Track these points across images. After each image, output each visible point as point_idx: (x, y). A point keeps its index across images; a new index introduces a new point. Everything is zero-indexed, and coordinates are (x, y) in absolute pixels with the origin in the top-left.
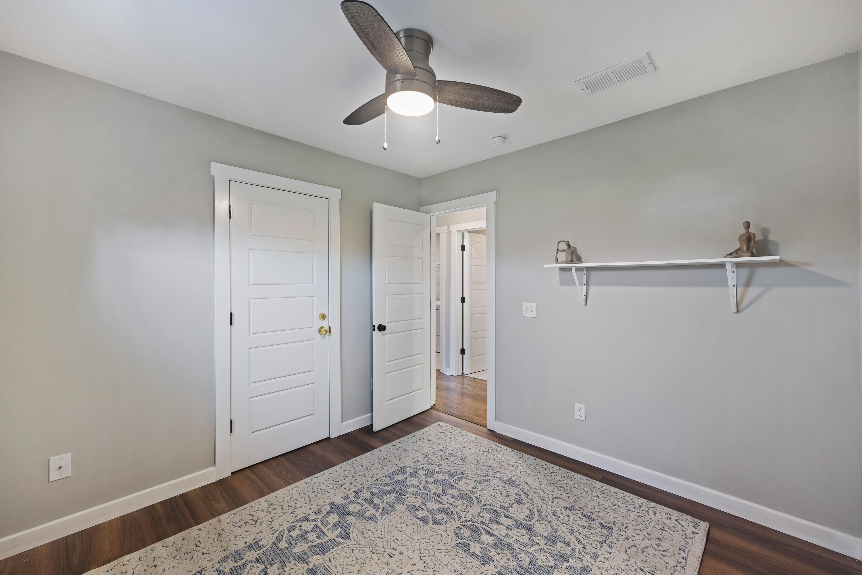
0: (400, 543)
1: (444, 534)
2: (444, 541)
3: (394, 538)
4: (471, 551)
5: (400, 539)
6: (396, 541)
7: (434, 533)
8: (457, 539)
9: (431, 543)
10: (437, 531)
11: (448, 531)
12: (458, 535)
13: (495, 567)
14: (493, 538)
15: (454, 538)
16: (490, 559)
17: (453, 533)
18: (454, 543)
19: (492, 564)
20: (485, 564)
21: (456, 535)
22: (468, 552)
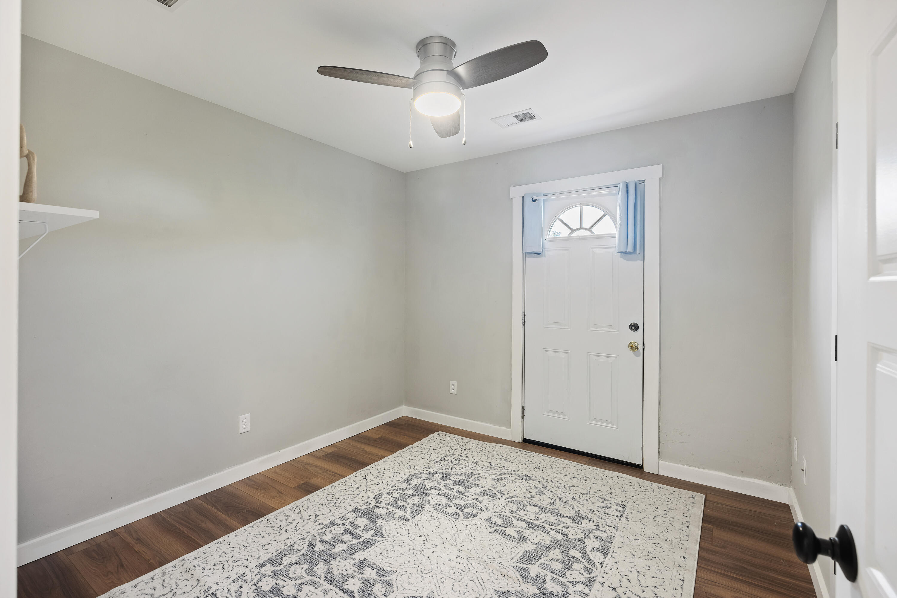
0: (455, 569)
1: (405, 585)
2: (405, 578)
3: (464, 574)
4: (375, 570)
5: (457, 574)
6: (461, 572)
7: (417, 585)
8: (390, 582)
9: (420, 573)
10: (414, 589)
11: (400, 589)
12: (389, 585)
13: (354, 559)
14: (346, 587)
15: (393, 582)
16: (357, 565)
17: (395, 586)
18: (394, 577)
19: (357, 561)
20: (364, 560)
21: (391, 585)
22: (379, 569)
